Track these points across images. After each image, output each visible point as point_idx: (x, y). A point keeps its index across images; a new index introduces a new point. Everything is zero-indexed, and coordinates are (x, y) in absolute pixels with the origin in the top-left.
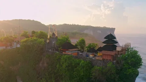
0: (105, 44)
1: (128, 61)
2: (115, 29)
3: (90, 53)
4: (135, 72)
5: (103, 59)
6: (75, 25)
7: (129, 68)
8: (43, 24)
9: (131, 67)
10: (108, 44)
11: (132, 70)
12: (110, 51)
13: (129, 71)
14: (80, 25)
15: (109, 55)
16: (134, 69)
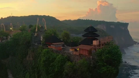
0: (85, 38)
1: (102, 58)
2: (128, 24)
3: (70, 47)
4: (111, 71)
5: (79, 54)
6: (89, 20)
7: (104, 66)
8: (57, 19)
9: (106, 64)
10: (88, 38)
11: (108, 68)
12: (87, 45)
13: (103, 69)
14: (94, 21)
15: (86, 50)
16: (110, 67)
